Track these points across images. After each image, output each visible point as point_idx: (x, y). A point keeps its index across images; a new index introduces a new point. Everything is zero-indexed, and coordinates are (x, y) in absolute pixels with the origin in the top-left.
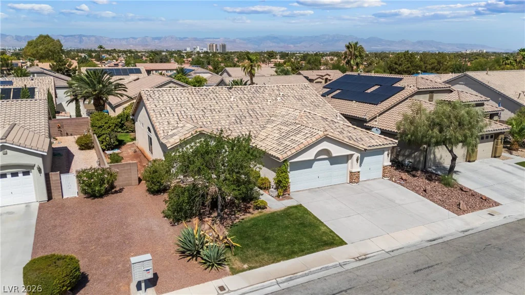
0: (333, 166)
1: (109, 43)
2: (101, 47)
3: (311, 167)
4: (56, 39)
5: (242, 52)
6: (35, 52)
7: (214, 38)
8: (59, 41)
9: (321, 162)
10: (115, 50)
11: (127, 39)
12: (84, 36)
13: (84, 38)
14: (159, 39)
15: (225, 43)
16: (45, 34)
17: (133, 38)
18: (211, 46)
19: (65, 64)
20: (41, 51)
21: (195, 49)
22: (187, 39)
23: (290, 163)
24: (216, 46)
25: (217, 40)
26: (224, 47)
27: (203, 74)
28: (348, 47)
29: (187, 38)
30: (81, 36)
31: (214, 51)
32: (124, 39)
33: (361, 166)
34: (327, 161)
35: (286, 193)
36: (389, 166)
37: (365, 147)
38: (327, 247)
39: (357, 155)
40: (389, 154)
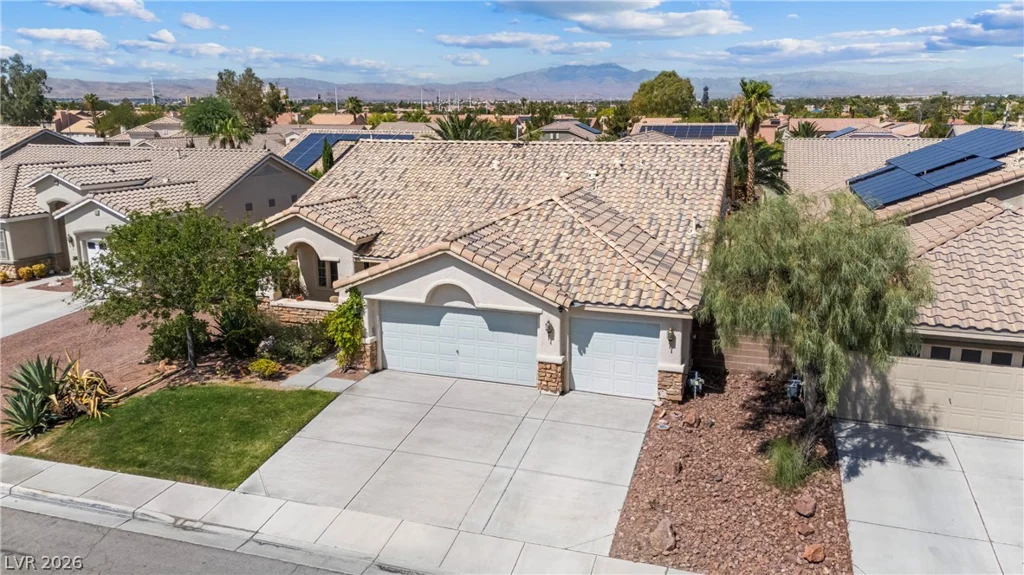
0: (496, 334)
3: (438, 323)
4: (684, 78)
9: (456, 315)
16: (669, 70)
33: (582, 351)
34: (480, 318)
35: (361, 366)
36: (678, 373)
37: (561, 300)
38: (189, 479)
39: (546, 317)
40: (672, 340)
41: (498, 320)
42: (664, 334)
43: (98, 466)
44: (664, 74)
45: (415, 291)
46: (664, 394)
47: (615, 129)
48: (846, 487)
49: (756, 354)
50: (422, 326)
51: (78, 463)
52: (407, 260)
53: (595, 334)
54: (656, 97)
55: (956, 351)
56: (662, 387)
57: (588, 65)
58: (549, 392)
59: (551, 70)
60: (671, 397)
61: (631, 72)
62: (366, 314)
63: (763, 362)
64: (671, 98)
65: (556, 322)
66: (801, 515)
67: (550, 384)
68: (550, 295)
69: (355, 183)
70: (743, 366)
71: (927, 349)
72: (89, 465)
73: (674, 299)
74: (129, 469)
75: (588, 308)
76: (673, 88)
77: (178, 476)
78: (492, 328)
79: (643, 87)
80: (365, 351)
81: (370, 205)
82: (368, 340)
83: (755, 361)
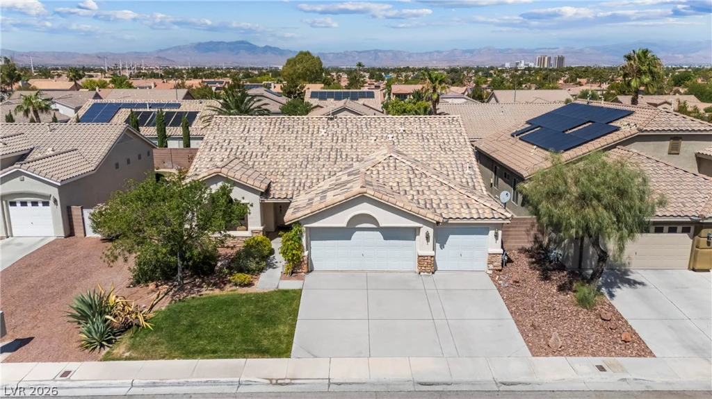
0: (388, 241)
1: (407, 59)
2: (360, 65)
3: (349, 238)
4: (316, 56)
5: (590, 67)
6: (291, 72)
7: (549, 49)
8: (318, 58)
9: (362, 232)
10: (408, 67)
11: (431, 53)
12: (381, 51)
13: (379, 54)
14: (471, 52)
15: (564, 55)
16: (305, 50)
17: (438, 52)
18: (541, 60)
19: (297, 86)
20: (299, 71)
21: (517, 64)
22: (510, 51)
23: (306, 228)
24: (549, 59)
25: (554, 51)
26: (561, 59)
27: (454, 100)
28: (629, 58)
29: (509, 49)
30: (376, 52)
31: (546, 66)
32: (426, 53)
33: (442, 247)
34: (378, 233)
35: (301, 270)
36: (499, 254)
37: (437, 219)
38: (254, 356)
39: (425, 229)
40: (496, 236)
41: (391, 234)
42: (492, 233)
43: (180, 358)
44: (301, 53)
45: (340, 220)
46: (491, 266)
47: (288, 93)
48: (614, 302)
49: (520, 239)
50: (339, 241)
51: (163, 358)
52: (337, 201)
53: (451, 236)
54: (299, 69)
55: (666, 228)
56: (490, 262)
57: (227, 41)
58: (426, 273)
59: (200, 44)
60: (496, 268)
61: (259, 47)
62: (305, 237)
63: (524, 242)
64: (309, 70)
65: (431, 231)
66: (605, 320)
67: (427, 268)
68: (430, 216)
69: (229, 147)
70: (513, 246)
71: (652, 228)
72: (174, 358)
73: (498, 212)
74: (206, 356)
75: (451, 221)
76: (309, 62)
77: (246, 355)
78: (386, 238)
79: (289, 62)
80: (303, 261)
81: (250, 163)
82: (306, 253)
83: (520, 242)
